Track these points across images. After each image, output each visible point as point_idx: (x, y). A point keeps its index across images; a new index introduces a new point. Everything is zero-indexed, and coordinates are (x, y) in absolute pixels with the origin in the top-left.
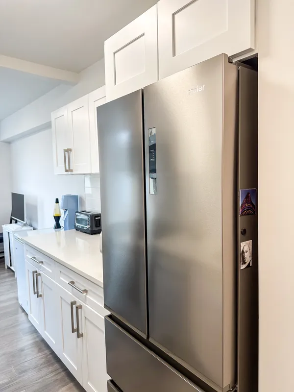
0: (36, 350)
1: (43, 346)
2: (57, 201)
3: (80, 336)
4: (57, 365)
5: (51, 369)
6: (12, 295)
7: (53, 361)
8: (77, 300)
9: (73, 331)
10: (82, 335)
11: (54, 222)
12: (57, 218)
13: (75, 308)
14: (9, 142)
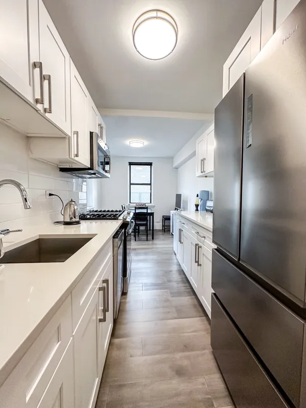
0: (178, 274)
1: (182, 273)
2: (198, 196)
3: (199, 265)
4: (187, 285)
5: (184, 285)
6: (171, 246)
7: (186, 282)
8: (199, 243)
9: (196, 262)
10: (201, 265)
11: (195, 208)
12: (197, 206)
13: (198, 247)
14: (177, 168)
